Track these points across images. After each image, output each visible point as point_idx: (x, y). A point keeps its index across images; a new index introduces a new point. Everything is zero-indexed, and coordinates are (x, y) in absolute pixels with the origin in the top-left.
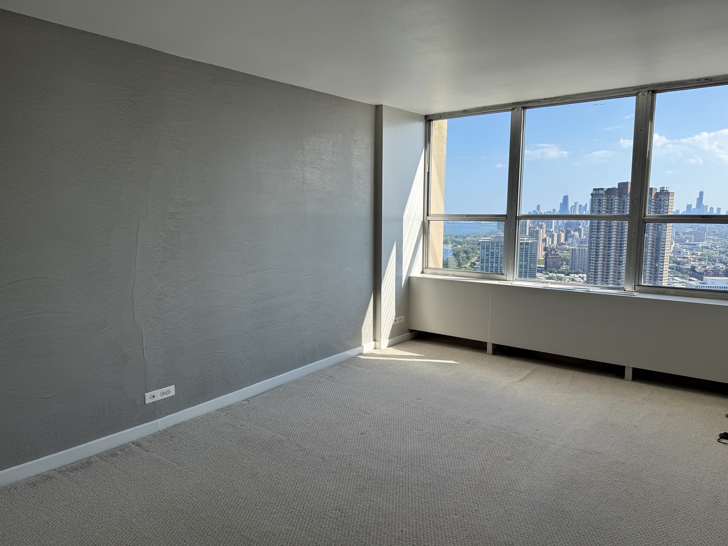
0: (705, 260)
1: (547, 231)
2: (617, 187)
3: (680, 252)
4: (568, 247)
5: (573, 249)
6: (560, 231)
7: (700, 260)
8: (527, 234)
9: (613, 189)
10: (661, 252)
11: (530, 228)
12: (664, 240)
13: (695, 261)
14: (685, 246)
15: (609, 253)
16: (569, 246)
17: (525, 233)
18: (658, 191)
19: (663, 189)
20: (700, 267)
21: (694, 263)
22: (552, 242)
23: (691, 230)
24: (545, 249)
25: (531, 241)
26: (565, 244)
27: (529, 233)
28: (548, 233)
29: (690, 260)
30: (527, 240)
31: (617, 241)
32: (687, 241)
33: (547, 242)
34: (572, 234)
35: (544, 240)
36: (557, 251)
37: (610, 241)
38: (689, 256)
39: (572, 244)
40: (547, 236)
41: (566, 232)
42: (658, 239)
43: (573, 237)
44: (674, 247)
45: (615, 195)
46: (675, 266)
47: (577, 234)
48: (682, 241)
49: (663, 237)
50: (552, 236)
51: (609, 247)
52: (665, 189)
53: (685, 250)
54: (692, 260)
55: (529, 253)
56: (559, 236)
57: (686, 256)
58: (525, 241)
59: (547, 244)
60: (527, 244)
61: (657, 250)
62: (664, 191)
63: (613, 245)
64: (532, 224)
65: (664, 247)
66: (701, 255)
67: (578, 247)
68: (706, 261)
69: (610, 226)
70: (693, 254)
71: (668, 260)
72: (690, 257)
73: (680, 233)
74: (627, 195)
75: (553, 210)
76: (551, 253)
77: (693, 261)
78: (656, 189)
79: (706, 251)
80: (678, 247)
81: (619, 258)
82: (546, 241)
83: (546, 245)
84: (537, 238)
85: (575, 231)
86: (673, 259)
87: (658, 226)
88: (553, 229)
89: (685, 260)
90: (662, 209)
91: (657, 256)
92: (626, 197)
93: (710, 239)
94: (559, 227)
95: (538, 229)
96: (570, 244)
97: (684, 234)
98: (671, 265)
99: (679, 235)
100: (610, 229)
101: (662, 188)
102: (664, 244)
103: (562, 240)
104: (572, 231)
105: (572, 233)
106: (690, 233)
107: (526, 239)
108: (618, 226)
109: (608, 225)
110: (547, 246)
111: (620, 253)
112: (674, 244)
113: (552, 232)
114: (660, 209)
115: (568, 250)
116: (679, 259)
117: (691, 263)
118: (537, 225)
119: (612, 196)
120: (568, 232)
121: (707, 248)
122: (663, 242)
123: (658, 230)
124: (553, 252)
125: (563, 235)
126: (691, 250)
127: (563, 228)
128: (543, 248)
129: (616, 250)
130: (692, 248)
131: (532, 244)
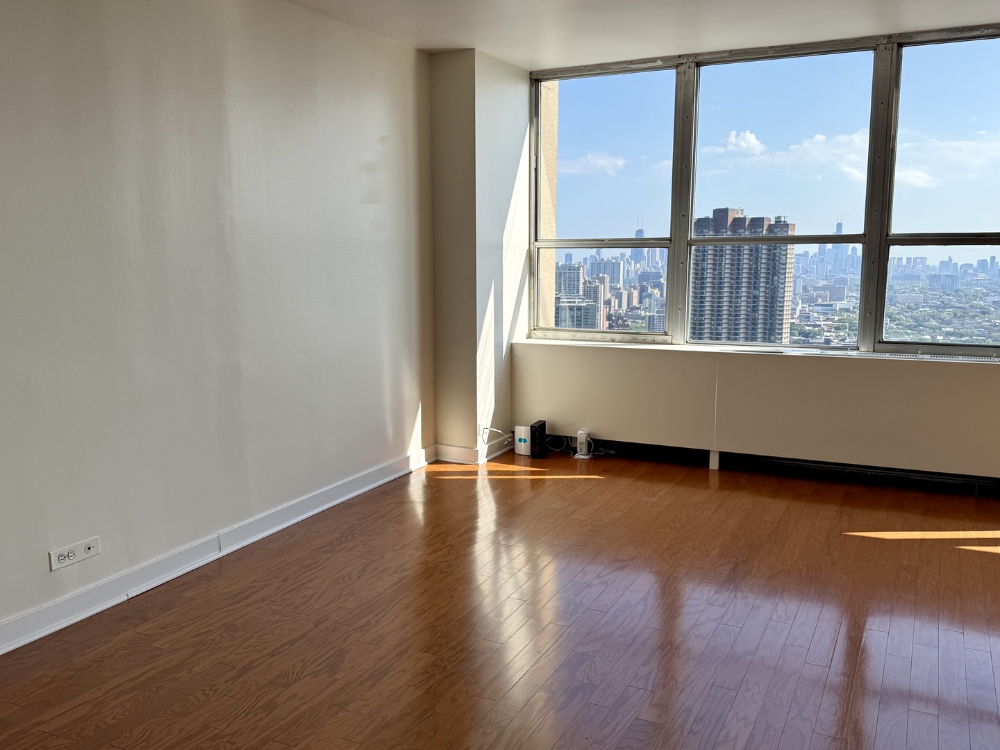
0: (845, 328)
1: (612, 288)
2: (711, 217)
3: (809, 317)
4: (643, 313)
5: (650, 316)
6: (631, 287)
7: (838, 328)
8: (581, 293)
9: (706, 219)
10: (778, 317)
11: (585, 283)
12: (782, 300)
13: (830, 332)
14: (816, 308)
15: (701, 320)
16: (645, 312)
17: (578, 292)
18: (772, 223)
19: (779, 220)
20: (836, 341)
21: (828, 334)
22: (620, 306)
23: (825, 283)
24: (609, 317)
25: (585, 304)
26: (639, 308)
27: (584, 291)
28: (613, 291)
29: (823, 329)
30: (578, 302)
31: (712, 302)
32: (820, 301)
33: (613, 305)
34: (649, 292)
35: (608, 303)
36: (626, 321)
37: (702, 302)
38: (822, 323)
39: (648, 309)
40: (612, 295)
41: (640, 290)
42: (772, 297)
43: (651, 297)
44: (801, 311)
45: (708, 228)
46: (801, 339)
47: (656, 291)
48: (810, 301)
49: (780, 295)
50: (619, 296)
51: (702, 311)
52: (783, 220)
53: (816, 315)
54: (826, 329)
55: (583, 323)
56: (630, 296)
57: (818, 323)
58: (577, 304)
59: (612, 309)
60: (579, 309)
61: (772, 316)
62: (780, 222)
63: (707, 308)
64: (589, 277)
65: (783, 311)
66: (840, 321)
67: (658, 312)
68: (845, 331)
69: (702, 279)
70: (828, 320)
71: (789, 331)
72: (824, 325)
73: (810, 289)
74: (726, 228)
75: (621, 254)
76: (617, 324)
77: (828, 331)
78: (769, 220)
79: (845, 315)
80: (807, 309)
81: (717, 328)
82: (610, 304)
83: (610, 310)
84: (596, 299)
85: (654, 287)
86: (799, 328)
87: (773, 278)
88: (620, 285)
89: (817, 329)
90: (778, 251)
91: (771, 324)
92: (726, 232)
93: (853, 296)
94: (630, 282)
95: (597, 284)
96: (646, 308)
97: (815, 289)
98: (795, 338)
99: (808, 291)
100: (703, 283)
101: (779, 217)
102: (782, 305)
103: (635, 302)
104: (649, 287)
105: (650, 290)
106: (824, 288)
107: (577, 300)
108: (714, 278)
109: (699, 277)
110: (612, 312)
111: (718, 320)
112: (800, 305)
113: (620, 289)
114: (776, 249)
115: (643, 318)
116: (807, 328)
117: (825, 334)
118: (596, 278)
119: (704, 231)
120: (643, 290)
121: (847, 310)
122: (780, 302)
123: (773, 282)
124: (620, 322)
125: (636, 294)
126: (825, 314)
127: (637, 282)
128: (605, 317)
129: (712, 315)
130: (828, 310)
131: (587, 309)
